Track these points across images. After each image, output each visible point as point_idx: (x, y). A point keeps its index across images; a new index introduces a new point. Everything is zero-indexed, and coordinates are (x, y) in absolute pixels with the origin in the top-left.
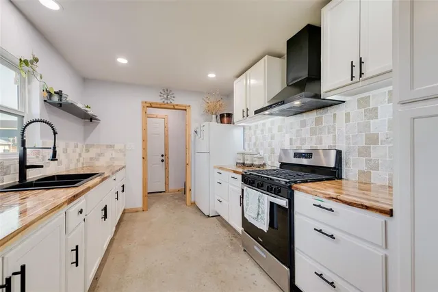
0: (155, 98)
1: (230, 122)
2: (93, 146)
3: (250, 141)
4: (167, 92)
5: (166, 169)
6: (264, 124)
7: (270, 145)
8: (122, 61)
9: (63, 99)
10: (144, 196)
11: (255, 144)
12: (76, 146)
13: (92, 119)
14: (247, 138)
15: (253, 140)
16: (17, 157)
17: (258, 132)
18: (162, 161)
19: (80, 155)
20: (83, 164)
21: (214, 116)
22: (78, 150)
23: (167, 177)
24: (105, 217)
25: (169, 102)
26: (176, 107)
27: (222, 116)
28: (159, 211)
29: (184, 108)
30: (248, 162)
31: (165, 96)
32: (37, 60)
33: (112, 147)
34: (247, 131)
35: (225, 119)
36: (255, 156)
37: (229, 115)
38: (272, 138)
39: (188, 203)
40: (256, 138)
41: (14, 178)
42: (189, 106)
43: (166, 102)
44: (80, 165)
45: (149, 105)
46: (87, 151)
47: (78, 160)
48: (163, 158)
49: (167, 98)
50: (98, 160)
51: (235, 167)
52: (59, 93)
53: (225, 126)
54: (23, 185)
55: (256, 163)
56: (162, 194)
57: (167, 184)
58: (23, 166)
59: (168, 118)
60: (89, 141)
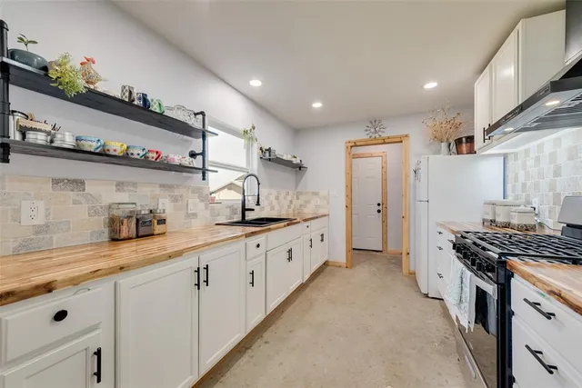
0: (360, 135)
1: (472, 151)
2: (301, 193)
3: (516, 179)
4: (375, 123)
5: (383, 222)
6: (540, 147)
7: (552, 187)
8: (317, 105)
9: (272, 154)
10: (348, 251)
11: (524, 185)
12: (287, 194)
13: (300, 167)
14: (510, 175)
15: (522, 179)
16: (240, 202)
17: (530, 162)
18: (379, 211)
19: (291, 202)
20: (294, 210)
21: (444, 145)
22: (289, 198)
23: (385, 233)
24: (290, 259)
25: (377, 136)
26: (387, 141)
27: (459, 142)
28: (363, 273)
29: (399, 140)
30: (500, 219)
31: (373, 130)
32: (254, 128)
33: (316, 194)
34: (510, 163)
35: (464, 147)
36: (514, 208)
37: (470, 139)
38: (557, 173)
39: (405, 271)
40: (527, 175)
41: (238, 218)
42: (406, 136)
43: (373, 137)
44: (291, 211)
45: (353, 144)
46: (298, 198)
47: (289, 207)
48: (380, 208)
49: (376, 132)
50: (305, 206)
51: (481, 227)
52: (269, 150)
53: (465, 157)
54: (244, 222)
55: (515, 221)
56: (378, 253)
57: (385, 242)
58: (244, 210)
59: (386, 156)
60: (299, 189)
